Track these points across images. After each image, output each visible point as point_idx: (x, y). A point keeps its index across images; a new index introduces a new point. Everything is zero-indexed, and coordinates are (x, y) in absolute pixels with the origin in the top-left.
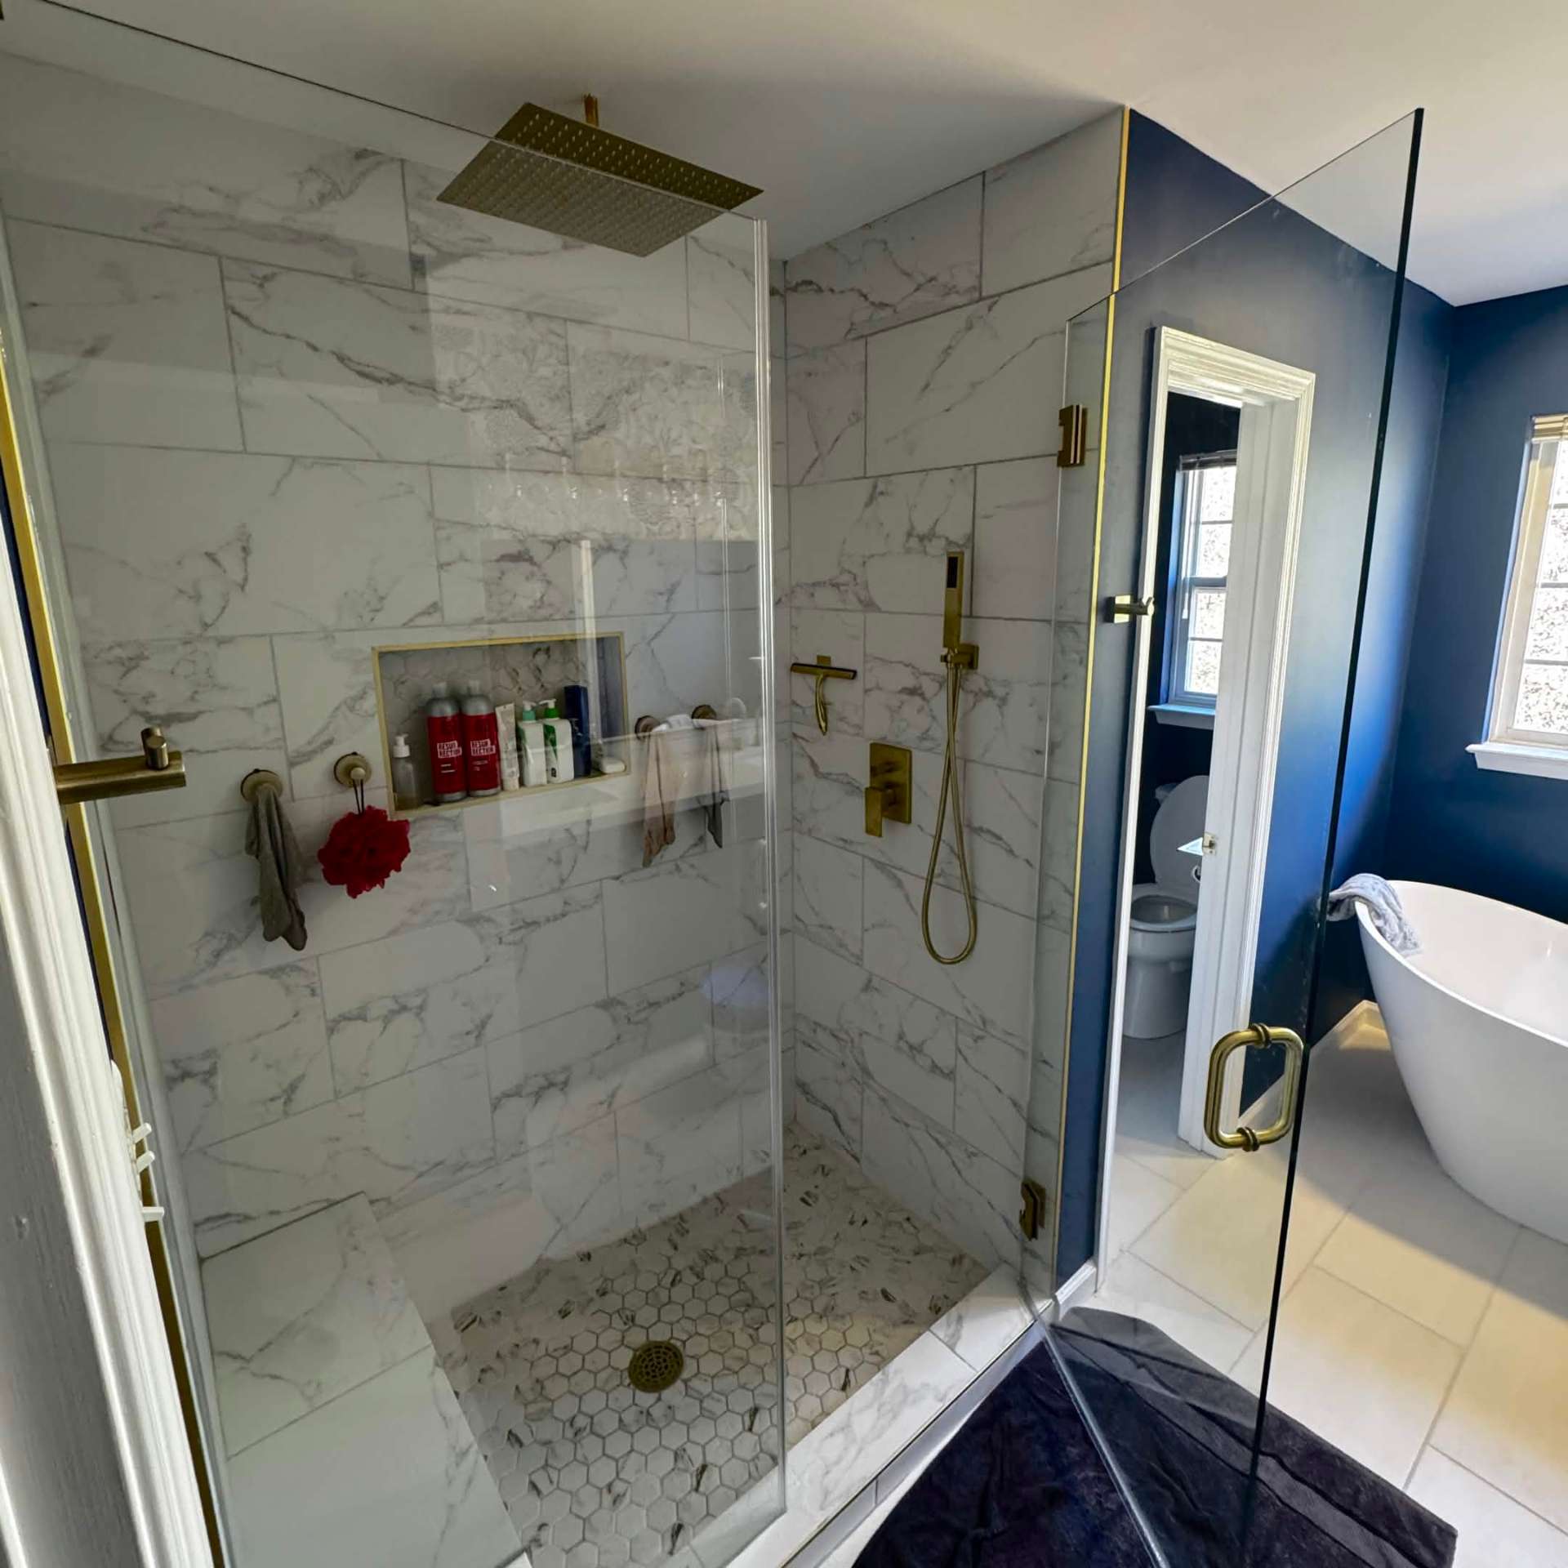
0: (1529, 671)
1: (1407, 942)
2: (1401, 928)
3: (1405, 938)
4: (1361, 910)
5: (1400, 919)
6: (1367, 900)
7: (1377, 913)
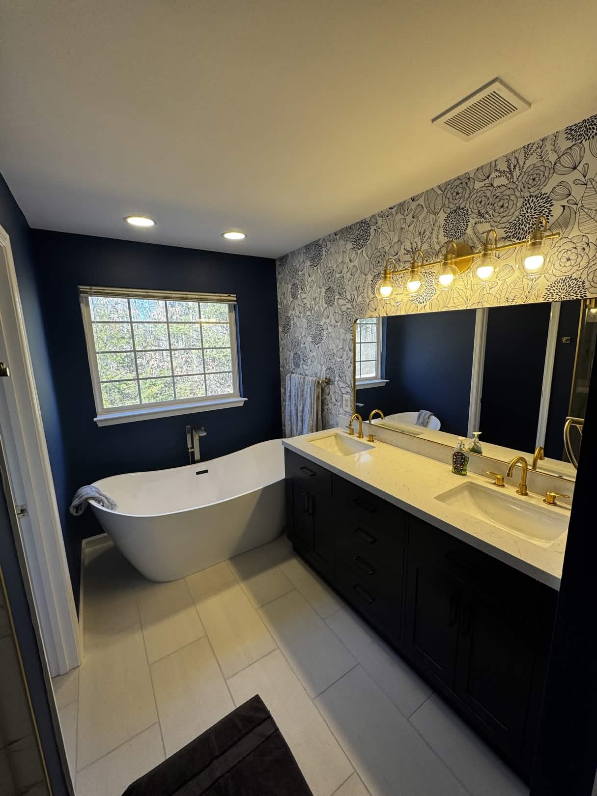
0: (103, 385)
1: (112, 505)
2: (109, 502)
3: (111, 505)
4: (93, 503)
5: (107, 498)
6: (93, 498)
7: (99, 501)
